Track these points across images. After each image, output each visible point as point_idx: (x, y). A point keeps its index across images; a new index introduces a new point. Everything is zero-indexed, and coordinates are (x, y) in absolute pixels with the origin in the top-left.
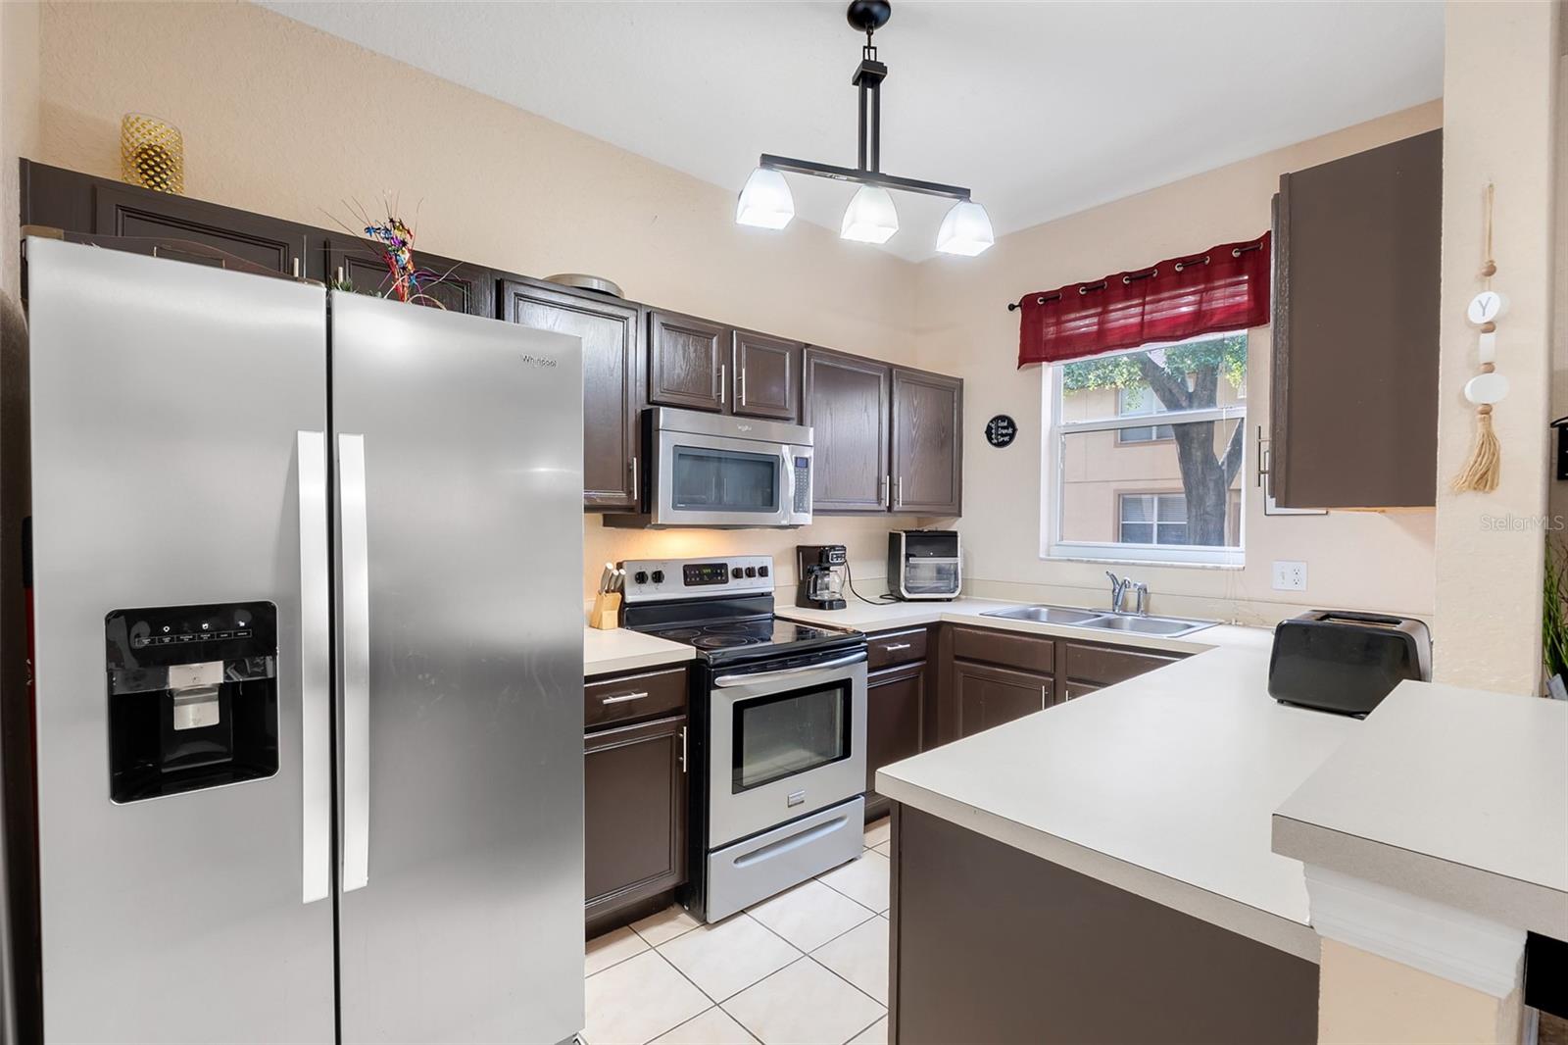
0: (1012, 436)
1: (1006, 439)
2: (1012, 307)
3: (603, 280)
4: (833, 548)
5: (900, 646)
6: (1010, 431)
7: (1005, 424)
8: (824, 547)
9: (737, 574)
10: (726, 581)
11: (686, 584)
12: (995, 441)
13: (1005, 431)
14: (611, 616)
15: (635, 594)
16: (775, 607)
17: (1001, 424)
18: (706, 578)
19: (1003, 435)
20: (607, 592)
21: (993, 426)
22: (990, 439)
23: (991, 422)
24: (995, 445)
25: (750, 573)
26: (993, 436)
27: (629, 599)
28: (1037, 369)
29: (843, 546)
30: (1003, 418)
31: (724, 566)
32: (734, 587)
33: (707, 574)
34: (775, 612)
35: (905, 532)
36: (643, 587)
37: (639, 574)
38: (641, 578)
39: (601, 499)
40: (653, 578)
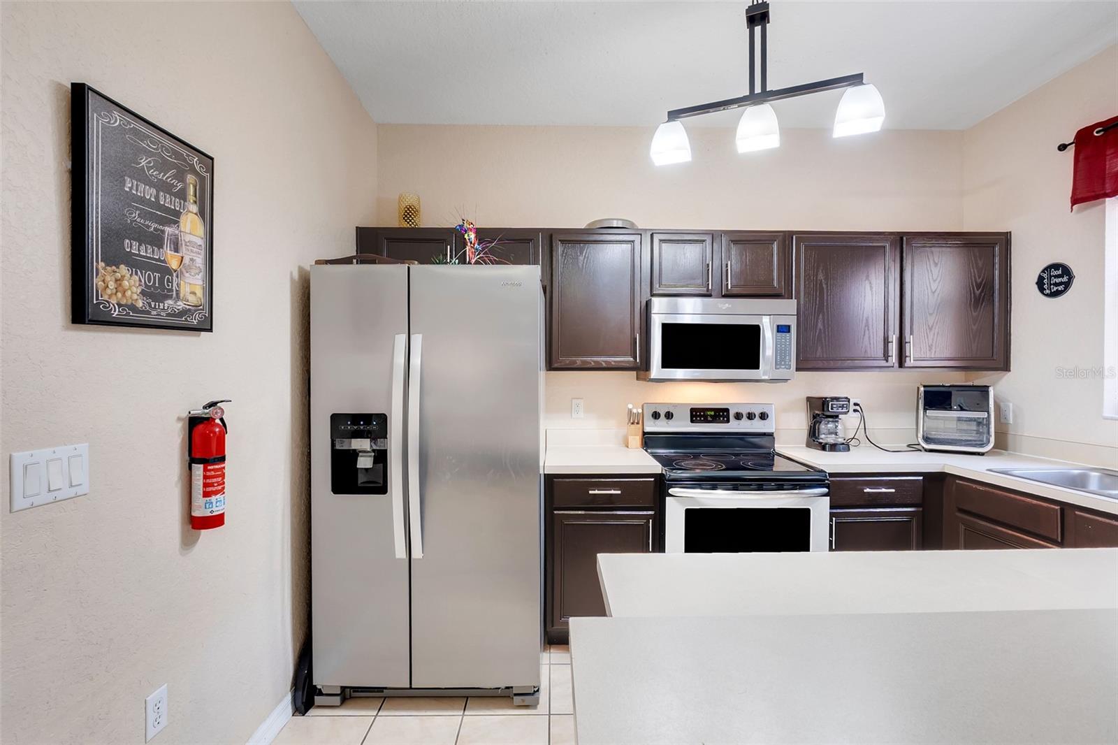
0: (1067, 285)
1: (1061, 288)
2: (1063, 147)
3: (620, 220)
4: (837, 399)
5: (884, 490)
6: (1065, 279)
7: (1060, 272)
8: (826, 398)
9: (738, 416)
10: (728, 421)
11: (692, 421)
12: (1048, 291)
13: (1058, 280)
14: (636, 440)
15: (652, 427)
16: (776, 445)
17: (1056, 273)
18: (709, 419)
19: (1056, 284)
20: (633, 423)
21: (1045, 275)
22: (1041, 289)
23: (1043, 271)
24: (1047, 295)
25: (751, 416)
26: (1046, 286)
27: (648, 429)
28: (1100, 207)
29: (847, 398)
30: (1056, 266)
31: (727, 410)
32: (733, 426)
33: (711, 416)
34: (776, 449)
35: (924, 386)
36: (657, 422)
37: (655, 412)
38: (656, 415)
39: (615, 362)
40: (665, 416)
